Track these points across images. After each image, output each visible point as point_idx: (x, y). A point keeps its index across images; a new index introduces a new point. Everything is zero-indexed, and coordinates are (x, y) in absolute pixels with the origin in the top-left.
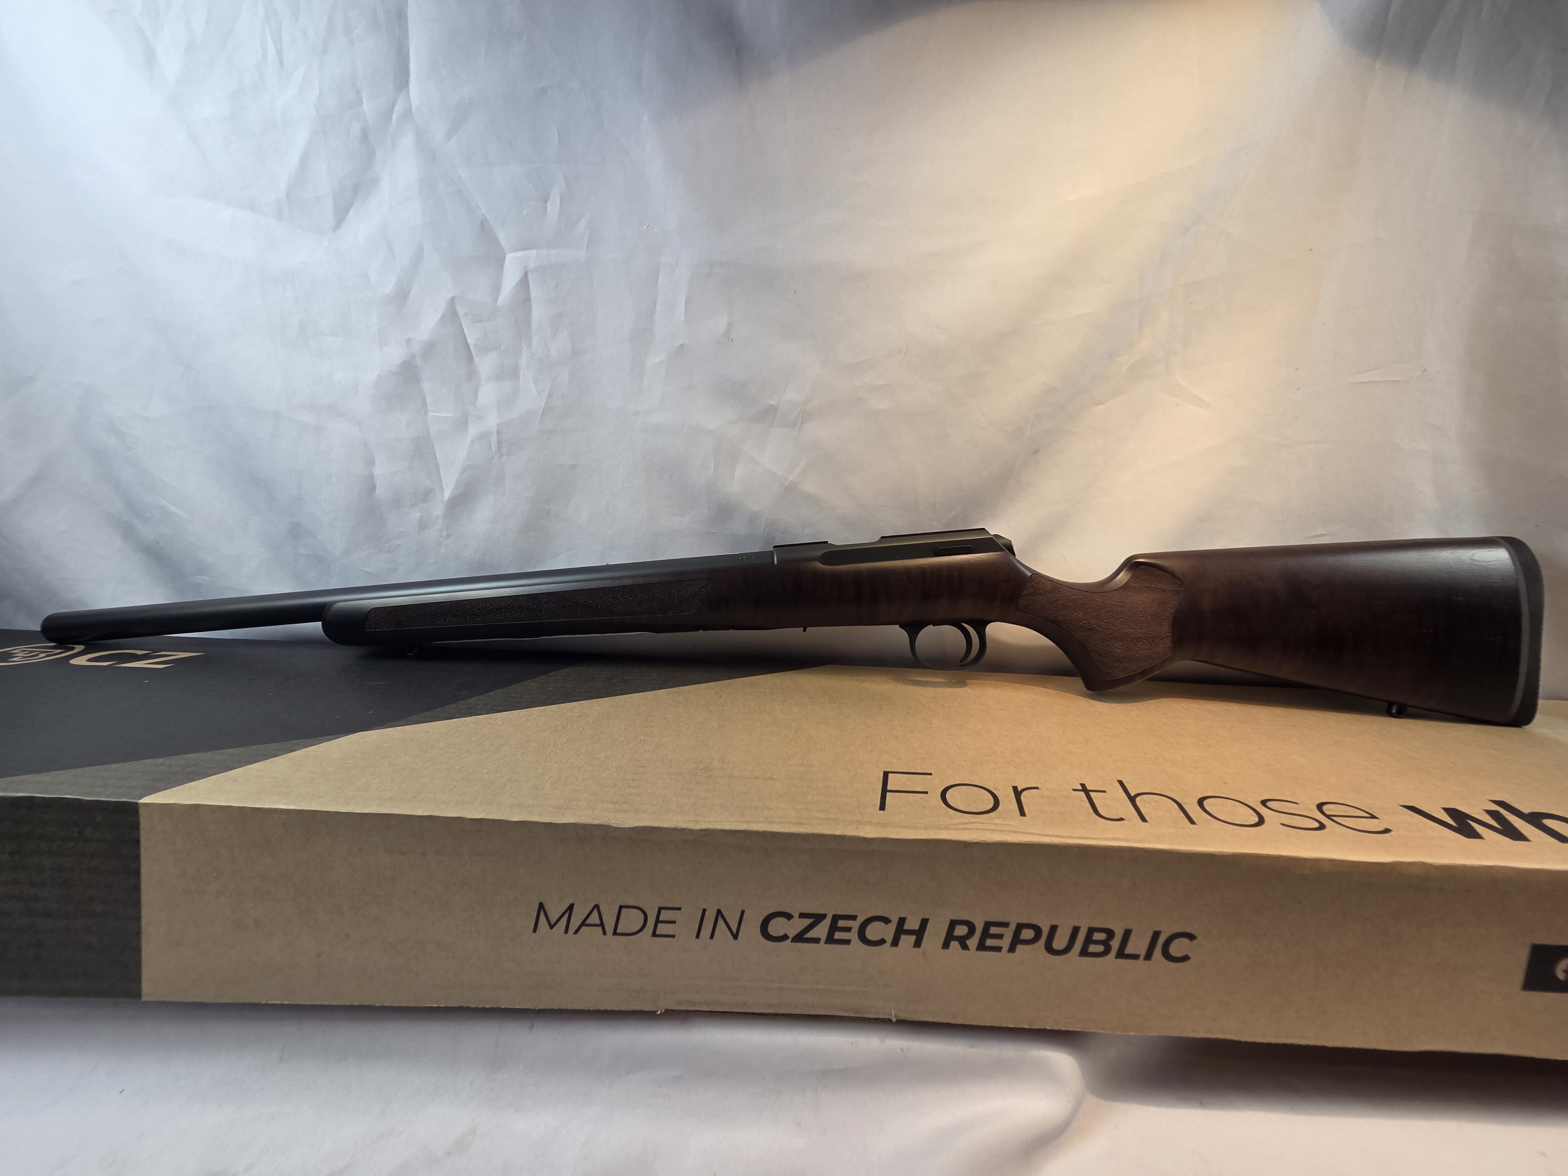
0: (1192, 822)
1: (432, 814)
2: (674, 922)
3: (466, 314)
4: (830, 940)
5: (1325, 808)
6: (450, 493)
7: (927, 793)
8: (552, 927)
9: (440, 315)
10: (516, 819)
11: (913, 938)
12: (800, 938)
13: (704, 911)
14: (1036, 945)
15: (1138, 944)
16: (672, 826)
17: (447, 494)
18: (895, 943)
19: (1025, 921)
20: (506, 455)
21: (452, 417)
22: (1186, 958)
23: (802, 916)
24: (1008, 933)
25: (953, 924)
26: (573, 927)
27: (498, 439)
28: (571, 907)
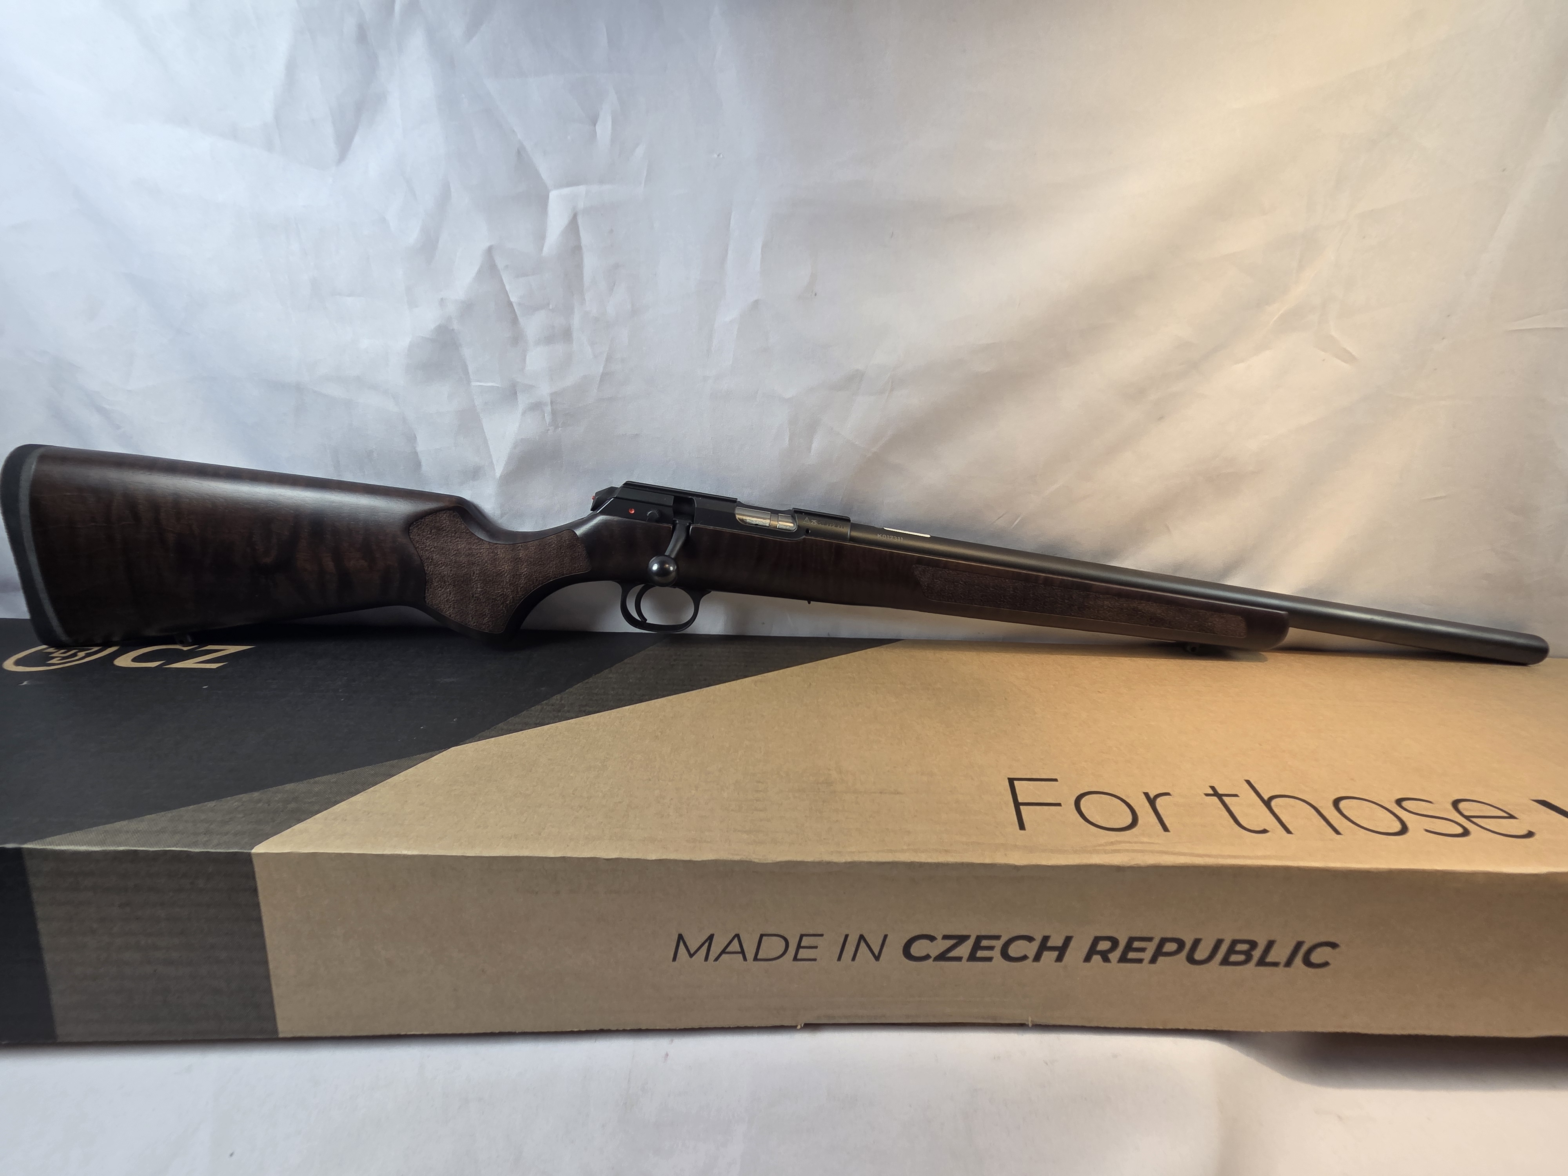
0: (1337, 832)
1: (565, 856)
2: (816, 947)
3: (507, 266)
4: (972, 957)
5: (1461, 806)
6: (502, 469)
7: (1059, 805)
8: (691, 955)
9: (476, 269)
10: (653, 857)
11: (1055, 954)
12: (942, 957)
13: (847, 936)
14: (1178, 956)
15: (1279, 954)
16: (817, 860)
17: (499, 470)
18: (1037, 958)
19: (1169, 935)
20: (562, 427)
21: (498, 387)
22: (1326, 964)
23: (945, 937)
24: (1151, 947)
25: (1097, 940)
26: (713, 955)
27: (552, 410)
28: (711, 938)
